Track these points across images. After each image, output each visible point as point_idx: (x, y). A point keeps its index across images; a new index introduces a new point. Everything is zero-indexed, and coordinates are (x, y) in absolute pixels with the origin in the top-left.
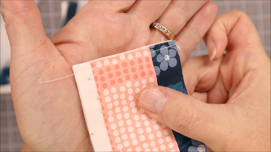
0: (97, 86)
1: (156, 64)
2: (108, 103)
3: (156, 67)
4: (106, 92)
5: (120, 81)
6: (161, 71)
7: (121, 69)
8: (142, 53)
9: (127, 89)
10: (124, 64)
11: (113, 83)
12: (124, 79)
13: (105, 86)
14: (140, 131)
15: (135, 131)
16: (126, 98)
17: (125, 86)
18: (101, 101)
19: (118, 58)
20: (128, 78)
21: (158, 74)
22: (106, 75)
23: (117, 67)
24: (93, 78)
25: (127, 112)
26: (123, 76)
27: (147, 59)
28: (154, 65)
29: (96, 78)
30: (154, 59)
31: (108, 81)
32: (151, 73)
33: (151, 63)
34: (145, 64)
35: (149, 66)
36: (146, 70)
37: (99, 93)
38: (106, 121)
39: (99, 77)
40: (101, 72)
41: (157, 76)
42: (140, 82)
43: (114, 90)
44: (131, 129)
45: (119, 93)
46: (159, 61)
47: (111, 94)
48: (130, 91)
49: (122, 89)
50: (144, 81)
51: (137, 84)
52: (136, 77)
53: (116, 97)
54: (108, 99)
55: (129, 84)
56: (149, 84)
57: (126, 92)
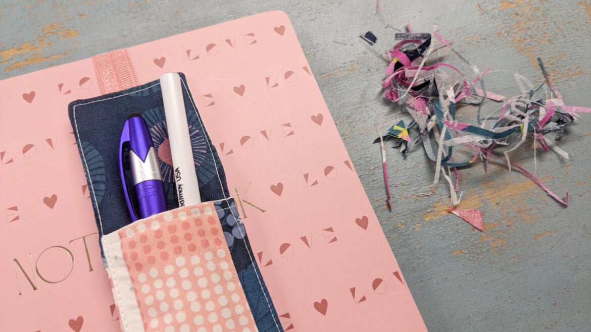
0: (129, 268)
1: (227, 228)
2: (146, 295)
3: (227, 233)
4: (142, 277)
5: (165, 256)
6: (236, 239)
7: (166, 237)
8: (202, 212)
9: (177, 269)
10: (172, 228)
11: (152, 261)
12: (171, 253)
13: (139, 267)
16: (178, 285)
17: (174, 265)
18: (136, 292)
19: (160, 220)
20: (178, 251)
21: (232, 244)
22: (139, 249)
23: (159, 233)
24: (120, 255)
26: (169, 248)
27: (211, 220)
28: (224, 230)
29: (125, 256)
30: (223, 221)
31: (143, 258)
32: (218, 242)
33: (218, 226)
35: (214, 232)
36: (210, 238)
37: (133, 280)
38: (146, 327)
39: (130, 253)
40: (132, 244)
41: (230, 248)
42: (202, 257)
43: (154, 272)
45: (163, 277)
46: (231, 224)
47: (150, 281)
48: (184, 273)
49: (169, 269)
50: (208, 256)
51: (195, 260)
52: (193, 248)
53: (158, 284)
54: (146, 289)
55: (180, 261)
56: (216, 259)
57: (176, 275)
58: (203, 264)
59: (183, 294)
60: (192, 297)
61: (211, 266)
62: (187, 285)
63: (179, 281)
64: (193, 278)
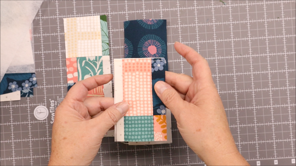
0: (123, 70)
1: (153, 67)
2: (126, 79)
4: (126, 74)
5: (134, 70)
6: (155, 71)
7: (136, 65)
8: (147, 61)
9: (136, 75)
10: (138, 63)
11: (130, 70)
12: (136, 70)
13: (126, 71)
14: (138, 95)
15: (135, 95)
18: (123, 77)
19: (135, 60)
20: (138, 70)
21: (153, 72)
22: (128, 66)
23: (134, 64)
25: (134, 85)
26: (136, 68)
27: (149, 64)
29: (123, 67)
30: (152, 64)
31: (128, 69)
32: (149, 71)
33: (151, 66)
34: (147, 66)
35: (149, 67)
36: (147, 69)
37: (123, 73)
38: (123, 86)
39: (125, 66)
40: (126, 64)
41: (152, 73)
42: (143, 73)
43: (130, 73)
44: (134, 93)
45: (132, 75)
46: (154, 66)
47: (128, 75)
48: (137, 76)
49: (134, 74)
50: (145, 73)
51: (141, 74)
52: (141, 70)
53: (130, 77)
54: (126, 77)
55: (137, 73)
56: (147, 75)
57: (135, 76)
58: (143, 75)
59: (136, 82)
60: (138, 83)
61: (145, 76)
62: (137, 79)
63: (136, 78)
64: (139, 78)
